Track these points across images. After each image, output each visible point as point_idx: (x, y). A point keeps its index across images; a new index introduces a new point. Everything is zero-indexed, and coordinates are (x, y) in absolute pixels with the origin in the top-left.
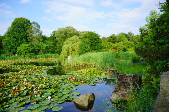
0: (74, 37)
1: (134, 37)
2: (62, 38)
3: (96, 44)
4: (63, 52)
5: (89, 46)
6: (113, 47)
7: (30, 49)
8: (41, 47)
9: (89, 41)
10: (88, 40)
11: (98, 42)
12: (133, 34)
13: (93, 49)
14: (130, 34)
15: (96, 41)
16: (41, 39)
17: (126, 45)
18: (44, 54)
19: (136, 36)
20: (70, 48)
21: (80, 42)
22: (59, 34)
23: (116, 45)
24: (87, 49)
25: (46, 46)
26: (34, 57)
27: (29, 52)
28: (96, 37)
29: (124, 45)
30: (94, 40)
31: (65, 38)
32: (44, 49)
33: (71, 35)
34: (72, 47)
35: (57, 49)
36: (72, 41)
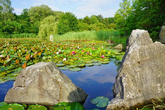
0: (51, 17)
1: (104, 19)
2: (36, 17)
3: (74, 25)
4: (41, 32)
5: (68, 26)
6: (88, 28)
7: (3, 28)
8: (16, 26)
9: (68, 21)
10: (66, 21)
11: (75, 23)
12: (103, 17)
13: (71, 30)
14: (100, 16)
15: (74, 22)
16: (14, 18)
17: (99, 26)
18: (19, 33)
19: (105, 19)
20: (47, 28)
21: (57, 22)
22: (33, 13)
23: (91, 26)
24: (66, 30)
25: (21, 25)
26: (9, 36)
27: (2, 31)
28: (73, 18)
29: (97, 26)
30: (72, 21)
31: (40, 18)
32: (20, 28)
33: (47, 15)
34: (50, 27)
35: (31, 29)
36: (49, 21)
